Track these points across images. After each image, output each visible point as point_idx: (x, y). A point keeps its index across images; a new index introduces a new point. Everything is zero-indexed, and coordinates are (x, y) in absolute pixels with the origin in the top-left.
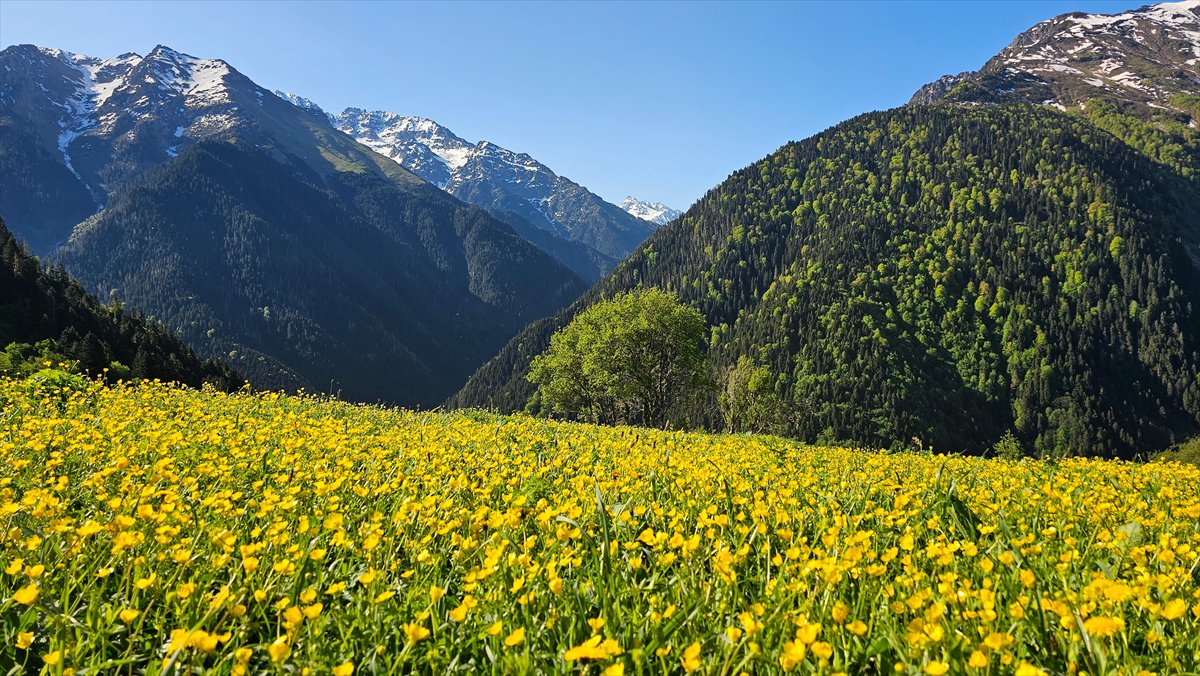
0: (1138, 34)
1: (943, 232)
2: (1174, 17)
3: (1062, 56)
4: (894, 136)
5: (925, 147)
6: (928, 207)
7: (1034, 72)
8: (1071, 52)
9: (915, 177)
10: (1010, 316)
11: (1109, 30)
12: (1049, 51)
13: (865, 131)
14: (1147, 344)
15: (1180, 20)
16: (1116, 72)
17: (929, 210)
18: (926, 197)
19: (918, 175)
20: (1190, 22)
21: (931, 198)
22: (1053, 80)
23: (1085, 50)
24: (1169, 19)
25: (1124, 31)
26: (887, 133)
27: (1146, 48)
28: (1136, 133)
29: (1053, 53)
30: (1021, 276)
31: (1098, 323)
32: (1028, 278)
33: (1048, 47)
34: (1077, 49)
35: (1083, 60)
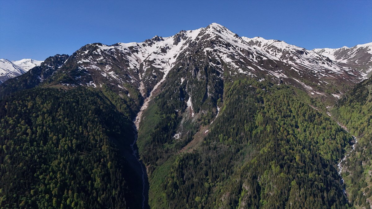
0: (116, 55)
1: (56, 162)
2: (125, 49)
3: (95, 61)
4: (38, 106)
5: (50, 113)
6: (51, 147)
7: (87, 68)
8: (97, 60)
9: (46, 129)
10: (78, 206)
11: (108, 52)
12: (91, 58)
13: (26, 101)
14: (117, 207)
15: (126, 51)
16: (110, 71)
17: (51, 148)
18: (51, 142)
19: (48, 128)
20: (128, 52)
21: (53, 143)
22: (92, 73)
23: (102, 60)
24: (123, 50)
25: (112, 53)
26: (36, 103)
27: (117, 60)
28: (115, 99)
29: (92, 59)
30: (82, 182)
31: (104, 200)
32: (84, 183)
33: (91, 56)
34: (99, 59)
35: (101, 64)
